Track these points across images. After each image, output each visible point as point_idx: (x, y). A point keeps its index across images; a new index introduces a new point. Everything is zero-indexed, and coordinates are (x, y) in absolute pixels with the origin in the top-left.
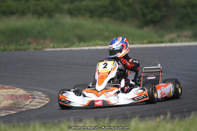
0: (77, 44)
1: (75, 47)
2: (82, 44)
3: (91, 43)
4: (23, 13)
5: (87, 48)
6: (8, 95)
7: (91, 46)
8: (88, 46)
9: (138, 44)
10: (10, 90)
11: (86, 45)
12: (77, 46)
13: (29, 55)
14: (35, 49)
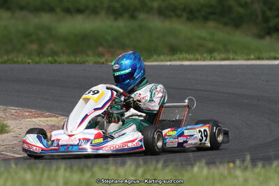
0: (155, 57)
1: (152, 61)
2: (162, 57)
3: (175, 57)
4: (95, 11)
5: (169, 63)
6: (48, 125)
7: (175, 60)
8: (171, 61)
9: (242, 59)
10: (51, 118)
11: (168, 58)
12: (156, 61)
13: (84, 70)
14: (95, 63)
